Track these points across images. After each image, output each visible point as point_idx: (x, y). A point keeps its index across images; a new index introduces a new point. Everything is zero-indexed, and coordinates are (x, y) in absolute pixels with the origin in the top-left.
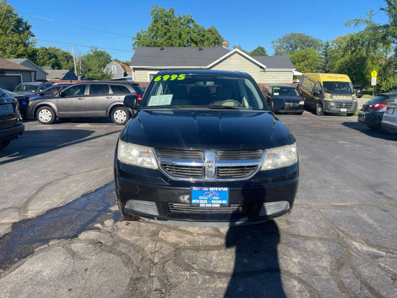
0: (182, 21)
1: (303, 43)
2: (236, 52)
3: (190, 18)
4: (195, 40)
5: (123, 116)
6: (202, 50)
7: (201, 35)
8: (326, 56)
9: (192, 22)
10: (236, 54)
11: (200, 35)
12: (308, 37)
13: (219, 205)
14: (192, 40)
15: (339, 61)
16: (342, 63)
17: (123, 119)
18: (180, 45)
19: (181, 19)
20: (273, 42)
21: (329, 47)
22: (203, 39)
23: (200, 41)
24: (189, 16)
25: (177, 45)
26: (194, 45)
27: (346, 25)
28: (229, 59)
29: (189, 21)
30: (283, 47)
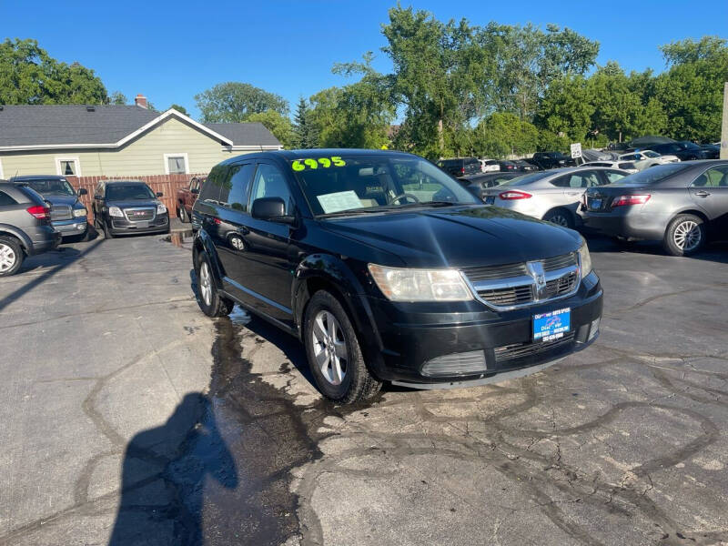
0: (16, 50)
1: (251, 101)
2: (172, 116)
3: (33, 44)
4: (51, 90)
5: (6, 257)
6: (93, 110)
7: (63, 80)
8: (303, 123)
9: (40, 53)
10: (173, 121)
11: (60, 80)
12: (256, 90)
13: (561, 335)
14: (46, 91)
15: (325, 132)
16: (330, 135)
17: (7, 264)
18: (19, 100)
19: (12, 46)
20: (197, 98)
21: (306, 109)
22: (67, 87)
23: (61, 93)
24: (31, 41)
25: (14, 100)
26: (50, 101)
27: (334, 71)
28: (158, 128)
29: (31, 51)
30: (217, 106)
